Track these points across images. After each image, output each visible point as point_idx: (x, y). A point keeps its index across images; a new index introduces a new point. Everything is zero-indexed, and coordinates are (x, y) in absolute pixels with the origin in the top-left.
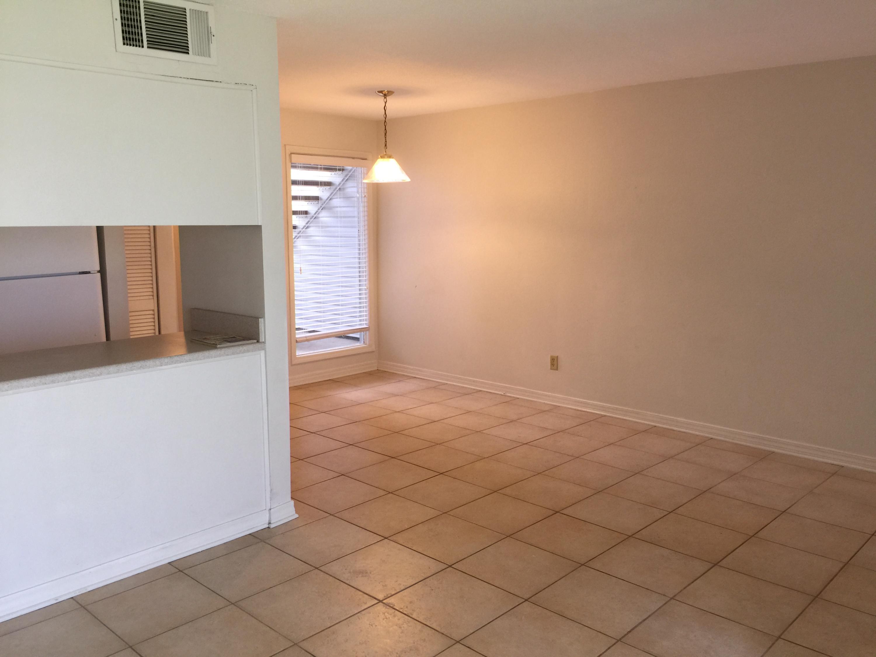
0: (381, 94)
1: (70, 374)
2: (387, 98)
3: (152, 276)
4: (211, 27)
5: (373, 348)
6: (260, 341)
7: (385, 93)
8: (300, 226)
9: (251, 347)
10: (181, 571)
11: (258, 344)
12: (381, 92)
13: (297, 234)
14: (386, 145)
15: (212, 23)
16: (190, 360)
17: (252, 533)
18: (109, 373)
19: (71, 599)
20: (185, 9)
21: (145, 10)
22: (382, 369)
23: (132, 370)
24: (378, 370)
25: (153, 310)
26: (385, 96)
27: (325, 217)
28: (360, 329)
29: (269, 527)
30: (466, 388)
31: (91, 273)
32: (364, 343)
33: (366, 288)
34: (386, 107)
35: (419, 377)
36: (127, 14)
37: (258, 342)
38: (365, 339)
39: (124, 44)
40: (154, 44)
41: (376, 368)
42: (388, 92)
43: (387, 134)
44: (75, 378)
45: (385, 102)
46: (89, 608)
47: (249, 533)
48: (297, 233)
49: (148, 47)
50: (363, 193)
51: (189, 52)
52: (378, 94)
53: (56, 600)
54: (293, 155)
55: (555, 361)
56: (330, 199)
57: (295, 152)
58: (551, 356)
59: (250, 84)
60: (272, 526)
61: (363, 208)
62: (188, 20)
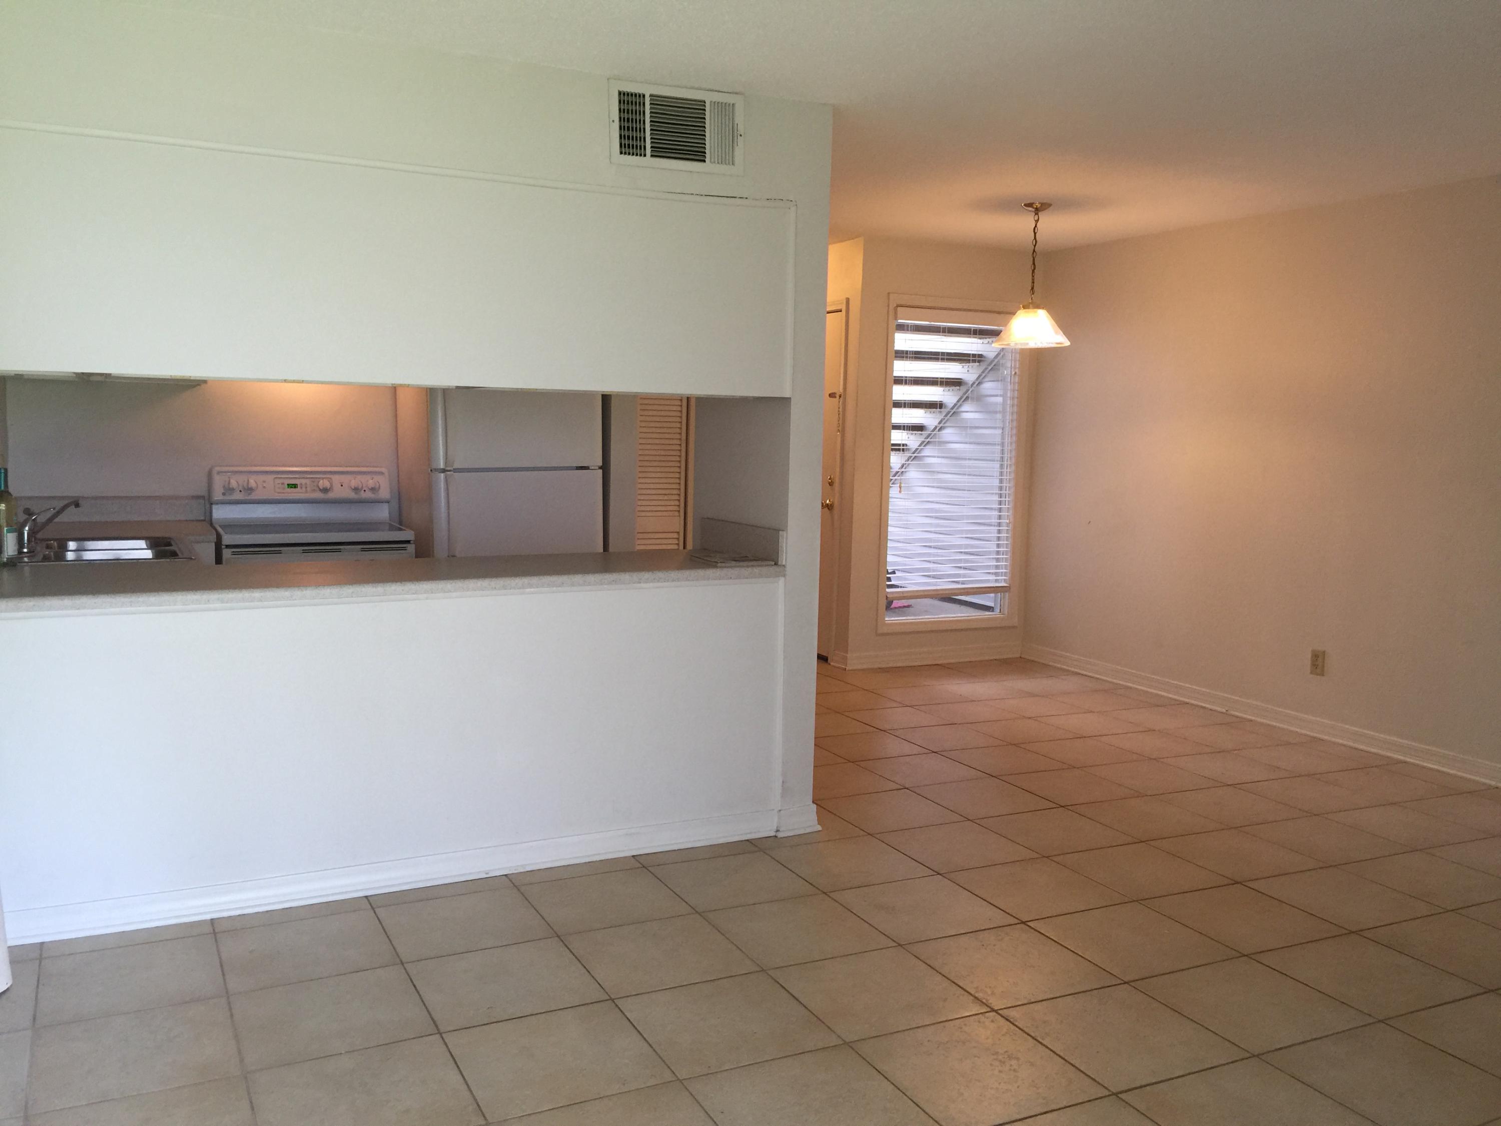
0: (1030, 209)
1: (526, 580)
2: (1040, 213)
3: (679, 483)
4: (737, 124)
5: (1015, 621)
6: (779, 563)
7: (1037, 206)
8: (930, 427)
9: (765, 570)
10: (646, 868)
11: (775, 567)
12: (1030, 205)
13: (925, 439)
14: (1032, 288)
15: (739, 118)
16: (678, 580)
17: (751, 840)
18: (573, 585)
19: (504, 876)
20: (705, 102)
21: (651, 107)
22: (1027, 657)
23: (602, 584)
24: (1020, 657)
25: (678, 533)
26: (1037, 211)
27: (969, 413)
28: (993, 587)
29: (776, 835)
30: (1162, 696)
31: (590, 468)
32: (1000, 612)
33: (1008, 521)
34: (1036, 228)
35: (1085, 673)
36: (627, 113)
37: (776, 564)
38: (1002, 604)
39: (621, 153)
40: (660, 152)
41: (1018, 655)
42: (1042, 204)
43: (1035, 271)
44: (531, 586)
45: (1036, 221)
46: (523, 889)
47: (746, 839)
48: (924, 437)
49: (652, 156)
50: (1013, 370)
51: (706, 160)
52: (1026, 210)
53: (487, 874)
54: (899, 309)
55: (1320, 660)
56: (979, 382)
57: (903, 303)
58: (1312, 651)
59: (788, 200)
60: (780, 835)
61: (1012, 392)
62: (707, 117)
